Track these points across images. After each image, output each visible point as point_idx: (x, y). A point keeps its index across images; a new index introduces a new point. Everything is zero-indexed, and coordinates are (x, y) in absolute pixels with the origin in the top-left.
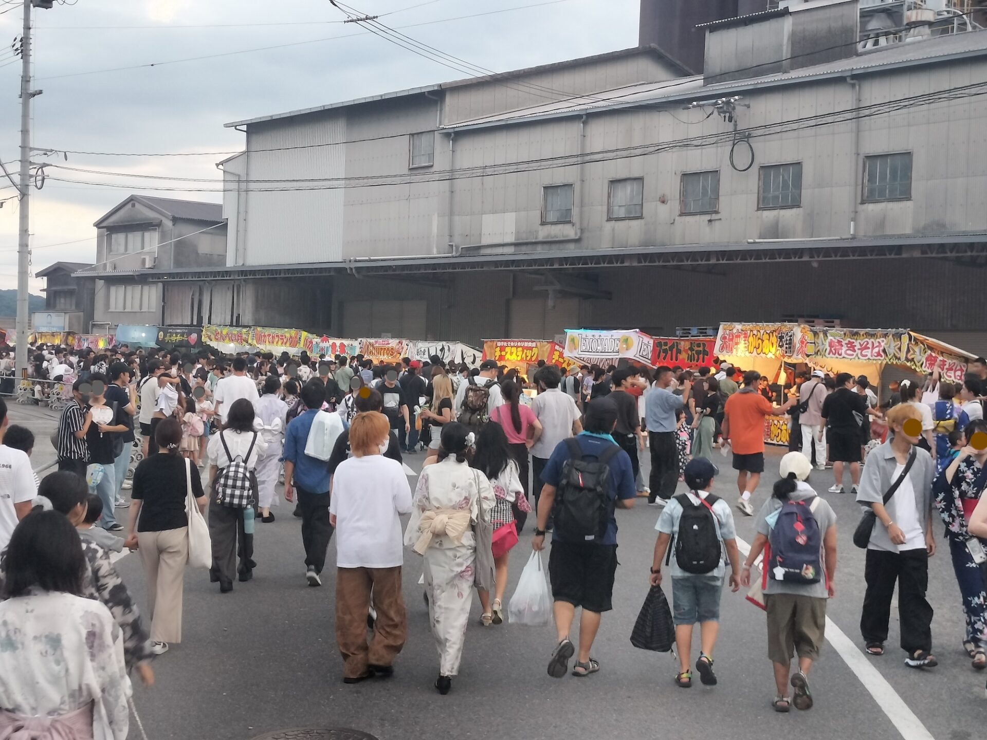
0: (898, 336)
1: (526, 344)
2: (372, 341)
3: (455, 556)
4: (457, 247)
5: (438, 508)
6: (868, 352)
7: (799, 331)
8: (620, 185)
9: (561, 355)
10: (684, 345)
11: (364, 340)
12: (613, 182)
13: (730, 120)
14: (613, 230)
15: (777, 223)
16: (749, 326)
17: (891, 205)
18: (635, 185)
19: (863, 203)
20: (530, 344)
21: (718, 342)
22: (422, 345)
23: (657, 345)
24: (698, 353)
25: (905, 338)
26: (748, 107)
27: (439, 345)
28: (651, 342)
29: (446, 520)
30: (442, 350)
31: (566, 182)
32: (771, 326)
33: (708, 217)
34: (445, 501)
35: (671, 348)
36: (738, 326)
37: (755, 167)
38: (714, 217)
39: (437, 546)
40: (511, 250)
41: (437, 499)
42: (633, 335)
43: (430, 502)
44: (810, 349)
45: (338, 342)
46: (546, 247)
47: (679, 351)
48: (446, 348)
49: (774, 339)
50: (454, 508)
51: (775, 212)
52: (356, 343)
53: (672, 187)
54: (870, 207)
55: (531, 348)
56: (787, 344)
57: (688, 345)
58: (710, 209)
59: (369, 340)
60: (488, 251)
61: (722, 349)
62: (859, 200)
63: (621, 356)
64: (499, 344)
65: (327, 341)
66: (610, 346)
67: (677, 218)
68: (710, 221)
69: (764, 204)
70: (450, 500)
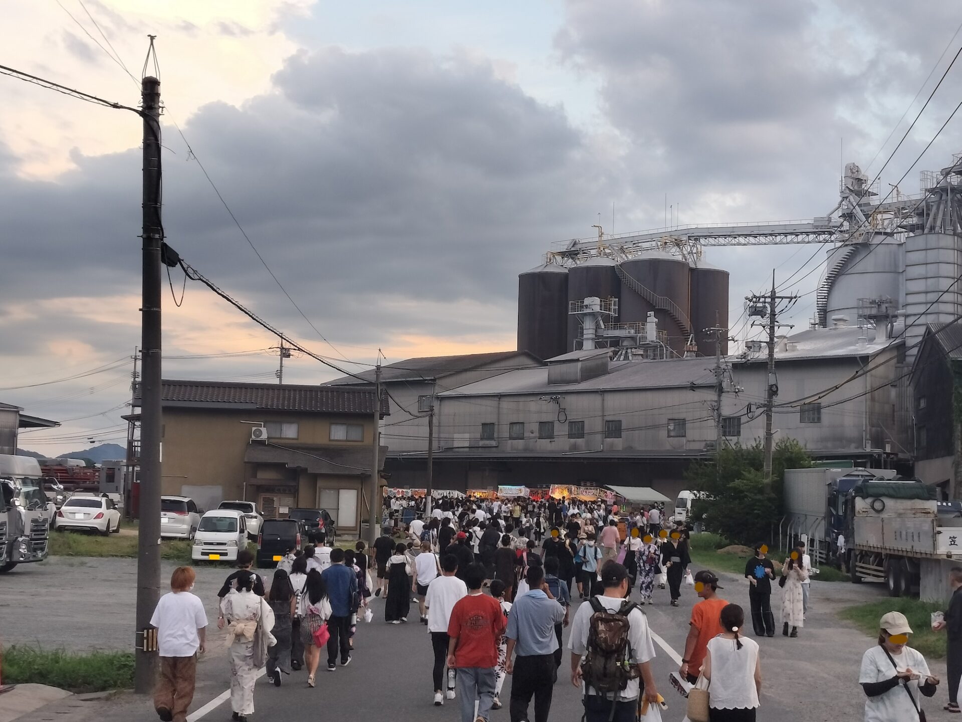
0: (597, 490)
1: (484, 491)
2: (417, 490)
3: (247, 647)
4: (442, 448)
5: (238, 620)
6: (590, 494)
7: (573, 488)
8: (514, 425)
9: (497, 495)
10: (540, 491)
11: (413, 489)
12: (512, 424)
13: (557, 403)
14: (512, 443)
15: (576, 443)
16: (560, 485)
17: (615, 439)
18: (521, 425)
19: (605, 438)
20: (485, 491)
21: (551, 491)
22: (440, 491)
23: (531, 491)
24: (544, 494)
25: (598, 490)
26: (564, 398)
27: (448, 491)
28: (529, 490)
29: (243, 627)
30: (449, 493)
31: (492, 422)
32: (566, 486)
33: (550, 440)
34: (242, 615)
35: (536, 493)
36: (556, 486)
37: (567, 421)
38: (552, 440)
39: (237, 641)
40: (467, 450)
41: (237, 615)
42: (523, 488)
43: (233, 617)
44: (576, 493)
45: (400, 490)
46: (483, 449)
47: (538, 494)
48: (451, 493)
49: (566, 490)
50: (247, 619)
51: (575, 439)
52: (409, 491)
53: (535, 427)
54: (608, 439)
55: (485, 493)
56: (570, 491)
57: (541, 491)
58: (551, 436)
59: (416, 489)
60: (457, 450)
61: (552, 493)
62: (604, 437)
63: (519, 495)
64: (473, 491)
65: (396, 490)
66: (514, 492)
67: (538, 440)
68: (550, 441)
69: (571, 436)
70: (245, 615)
